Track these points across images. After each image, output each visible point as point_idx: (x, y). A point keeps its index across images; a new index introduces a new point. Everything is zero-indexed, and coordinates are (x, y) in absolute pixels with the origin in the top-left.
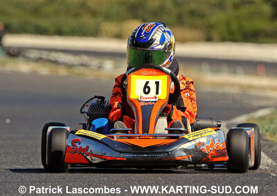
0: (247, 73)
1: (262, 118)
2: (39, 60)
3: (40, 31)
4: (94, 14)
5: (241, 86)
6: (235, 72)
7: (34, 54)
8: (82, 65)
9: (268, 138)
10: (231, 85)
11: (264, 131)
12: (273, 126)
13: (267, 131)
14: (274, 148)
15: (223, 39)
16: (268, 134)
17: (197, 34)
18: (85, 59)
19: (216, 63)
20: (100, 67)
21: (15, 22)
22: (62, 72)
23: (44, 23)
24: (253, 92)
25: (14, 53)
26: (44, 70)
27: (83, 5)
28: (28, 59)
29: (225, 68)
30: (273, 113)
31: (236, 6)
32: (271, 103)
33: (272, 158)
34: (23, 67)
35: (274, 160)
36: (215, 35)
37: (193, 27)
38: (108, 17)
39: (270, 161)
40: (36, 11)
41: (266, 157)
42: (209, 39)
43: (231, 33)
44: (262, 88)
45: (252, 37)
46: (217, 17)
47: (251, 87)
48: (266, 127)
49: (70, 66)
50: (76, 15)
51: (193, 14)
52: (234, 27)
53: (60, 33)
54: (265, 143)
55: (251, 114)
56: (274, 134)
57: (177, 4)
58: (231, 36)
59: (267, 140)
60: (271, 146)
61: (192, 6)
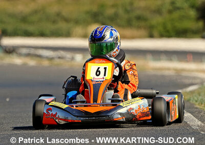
0: (180, 60)
1: (192, 92)
2: (28, 55)
3: (28, 34)
4: (67, 20)
5: (176, 70)
6: (171, 60)
7: (24, 51)
8: (59, 58)
9: (197, 106)
10: (169, 69)
11: (194, 102)
12: (200, 98)
13: (196, 101)
14: (202, 114)
15: (162, 36)
16: (197, 103)
17: (143, 32)
18: (62, 53)
19: (157, 54)
20: (73, 59)
21: (10, 28)
22: (46, 63)
23: (31, 28)
24: (184, 74)
25: (10, 51)
26: (32, 63)
27: (58, 14)
28: (20, 55)
29: (163, 57)
30: (200, 88)
31: (170, 12)
32: (198, 81)
34: (17, 61)
35: (202, 122)
36: (155, 33)
37: (139, 27)
38: (77, 22)
39: (199, 123)
40: (24, 19)
41: (197, 120)
42: (151, 36)
43: (168, 31)
44: (192, 71)
45: (182, 33)
46: (157, 20)
47: (183, 70)
48: (196, 98)
49: (51, 59)
50: (54, 22)
51: (139, 18)
52: (169, 26)
53: (42, 35)
54: (195, 110)
55: (185, 90)
56: (202, 104)
57: (127, 11)
58: (167, 33)
59: (197, 108)
60: (200, 112)
61: (138, 13)
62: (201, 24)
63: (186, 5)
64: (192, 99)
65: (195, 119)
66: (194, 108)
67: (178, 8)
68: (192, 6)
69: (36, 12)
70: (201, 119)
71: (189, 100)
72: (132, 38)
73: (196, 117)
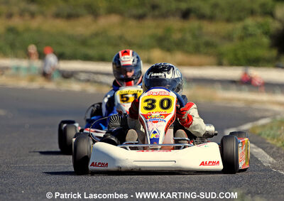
0: (251, 91)
1: (264, 126)
2: (88, 81)
3: (87, 58)
5: (246, 101)
6: (240, 90)
7: (83, 76)
10: (239, 100)
11: (266, 136)
12: (272, 132)
13: (268, 136)
14: (274, 149)
15: (232, 64)
16: (269, 138)
17: (211, 59)
21: (68, 51)
23: (91, 52)
24: (256, 106)
25: (67, 75)
27: (121, 38)
28: (79, 80)
29: (234, 87)
30: (272, 122)
31: (242, 38)
32: (270, 114)
33: (272, 157)
34: (75, 87)
35: (274, 158)
36: (225, 61)
37: (206, 54)
38: (140, 47)
39: (271, 159)
40: (84, 42)
41: (268, 156)
42: (220, 64)
43: (238, 59)
44: (263, 102)
45: (256, 62)
46: (226, 47)
47: (254, 102)
48: (268, 133)
50: (116, 46)
51: (208, 44)
52: (240, 54)
53: (103, 59)
55: (255, 123)
56: (274, 139)
57: (195, 36)
59: (268, 143)
60: (272, 148)
61: (206, 38)
62: (274, 53)
63: (259, 31)
64: (263, 133)
65: (266, 155)
66: (265, 143)
67: (251, 35)
68: (266, 33)
69: (96, 35)
70: (272, 155)
71: (260, 135)
72: (200, 65)
73: (268, 153)
